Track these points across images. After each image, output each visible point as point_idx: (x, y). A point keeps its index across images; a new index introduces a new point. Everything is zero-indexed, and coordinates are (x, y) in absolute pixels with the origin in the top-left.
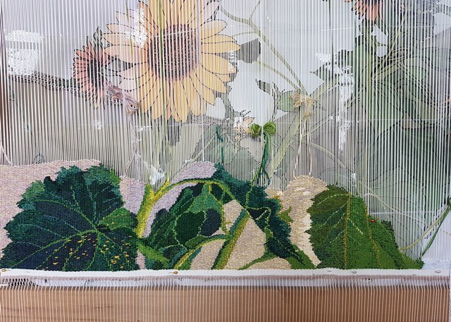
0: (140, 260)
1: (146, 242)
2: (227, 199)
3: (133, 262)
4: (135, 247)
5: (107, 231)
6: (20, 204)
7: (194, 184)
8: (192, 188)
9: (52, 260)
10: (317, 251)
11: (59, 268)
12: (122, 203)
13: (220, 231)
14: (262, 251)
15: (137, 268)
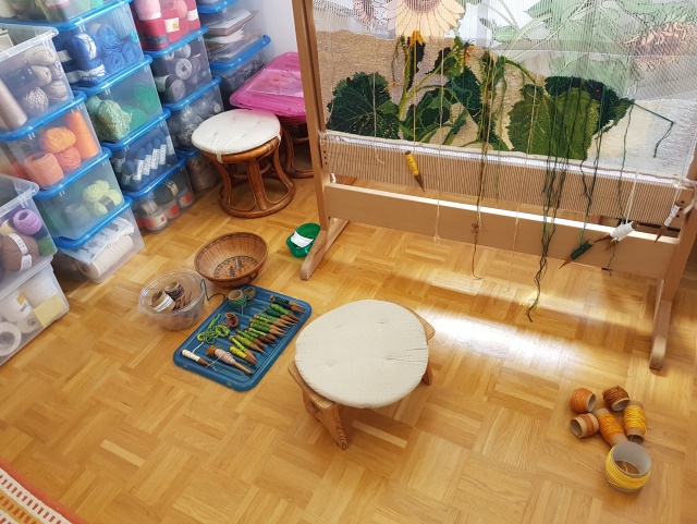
0: (400, 134)
1: (404, 123)
2: (454, 101)
3: (396, 135)
4: (398, 126)
5: (382, 114)
6: (335, 93)
7: (433, 89)
8: (432, 92)
9: (353, 128)
10: (512, 141)
11: (356, 133)
12: (389, 98)
13: (449, 122)
14: (475, 137)
15: (399, 138)
